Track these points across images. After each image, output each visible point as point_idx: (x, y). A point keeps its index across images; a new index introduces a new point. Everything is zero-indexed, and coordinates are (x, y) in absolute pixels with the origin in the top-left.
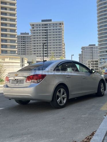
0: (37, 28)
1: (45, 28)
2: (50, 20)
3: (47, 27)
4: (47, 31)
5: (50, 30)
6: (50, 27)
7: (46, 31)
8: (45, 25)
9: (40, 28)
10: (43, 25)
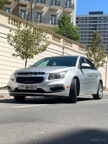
0: (83, 22)
1: (93, 22)
2: (101, 13)
3: (96, 22)
4: (96, 27)
5: (100, 25)
6: (100, 22)
7: (94, 27)
8: (94, 18)
9: (86, 22)
10: (90, 18)
